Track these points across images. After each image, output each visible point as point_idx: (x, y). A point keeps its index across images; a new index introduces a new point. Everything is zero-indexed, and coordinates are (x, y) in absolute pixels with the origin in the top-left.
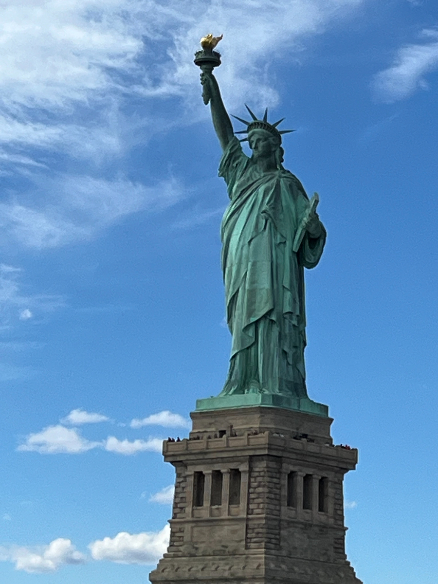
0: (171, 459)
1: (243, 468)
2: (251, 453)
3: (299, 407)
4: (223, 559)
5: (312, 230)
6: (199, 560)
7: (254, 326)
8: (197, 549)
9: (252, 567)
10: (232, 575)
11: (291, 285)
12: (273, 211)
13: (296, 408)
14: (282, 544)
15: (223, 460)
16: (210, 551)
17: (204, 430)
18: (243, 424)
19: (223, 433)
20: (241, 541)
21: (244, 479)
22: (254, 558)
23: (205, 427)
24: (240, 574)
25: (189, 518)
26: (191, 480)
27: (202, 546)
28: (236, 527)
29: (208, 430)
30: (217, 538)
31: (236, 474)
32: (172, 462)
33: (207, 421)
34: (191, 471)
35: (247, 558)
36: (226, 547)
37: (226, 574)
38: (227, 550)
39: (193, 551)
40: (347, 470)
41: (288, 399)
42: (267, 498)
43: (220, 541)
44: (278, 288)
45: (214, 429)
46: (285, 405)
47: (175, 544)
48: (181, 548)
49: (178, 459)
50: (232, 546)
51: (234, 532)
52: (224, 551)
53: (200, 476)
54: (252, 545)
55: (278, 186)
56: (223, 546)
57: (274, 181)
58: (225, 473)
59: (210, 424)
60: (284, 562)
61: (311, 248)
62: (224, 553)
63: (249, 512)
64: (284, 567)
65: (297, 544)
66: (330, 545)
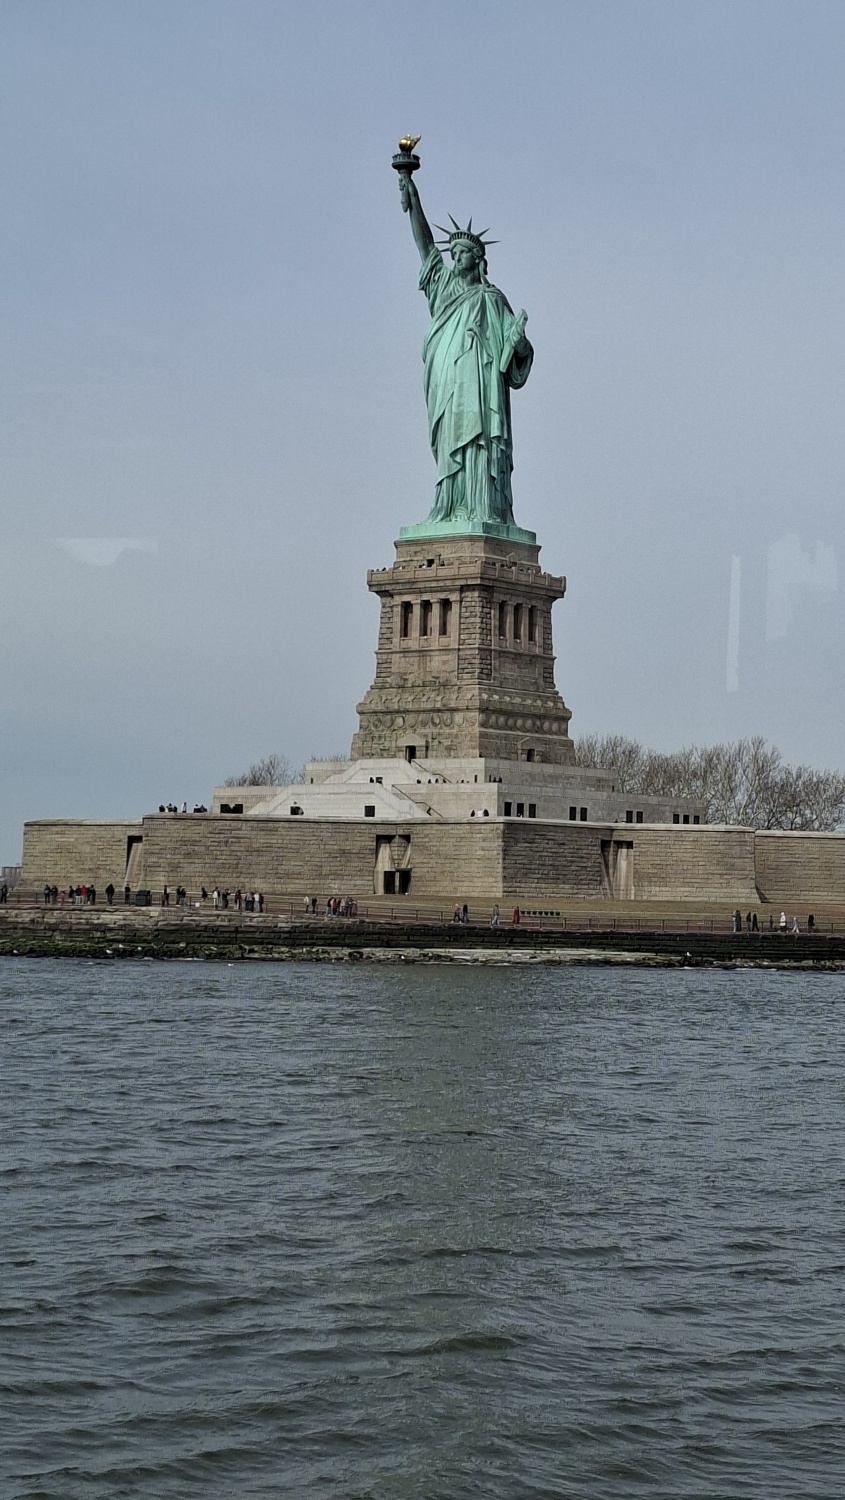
0: (376, 589)
1: (454, 597)
2: (463, 582)
3: (508, 534)
4: (434, 691)
5: (519, 349)
6: (409, 692)
7: (461, 450)
8: (406, 680)
9: (465, 698)
10: (444, 705)
11: (499, 408)
12: (479, 328)
13: (505, 536)
14: (493, 674)
15: (432, 590)
16: (420, 682)
17: (409, 559)
18: (453, 553)
20: (453, 672)
21: (455, 608)
22: (467, 689)
23: (411, 556)
24: (453, 705)
25: (397, 649)
26: (398, 610)
27: (411, 678)
28: (445, 658)
29: (415, 559)
30: (427, 669)
32: (376, 592)
33: (413, 549)
34: (398, 600)
35: (459, 689)
36: (437, 678)
37: (438, 705)
38: (438, 681)
39: (401, 683)
40: (556, 598)
41: (498, 526)
42: (479, 628)
43: (430, 672)
44: (486, 412)
45: (420, 558)
46: (495, 534)
47: (382, 675)
48: (388, 679)
49: (384, 589)
50: (443, 677)
51: (444, 663)
52: (435, 682)
53: (407, 607)
54: (465, 676)
55: (483, 301)
56: (433, 677)
57: (479, 296)
58: (435, 603)
59: (416, 552)
60: (496, 692)
61: (519, 368)
62: (435, 684)
63: (461, 642)
64: (496, 697)
65: (508, 673)
66: (540, 674)
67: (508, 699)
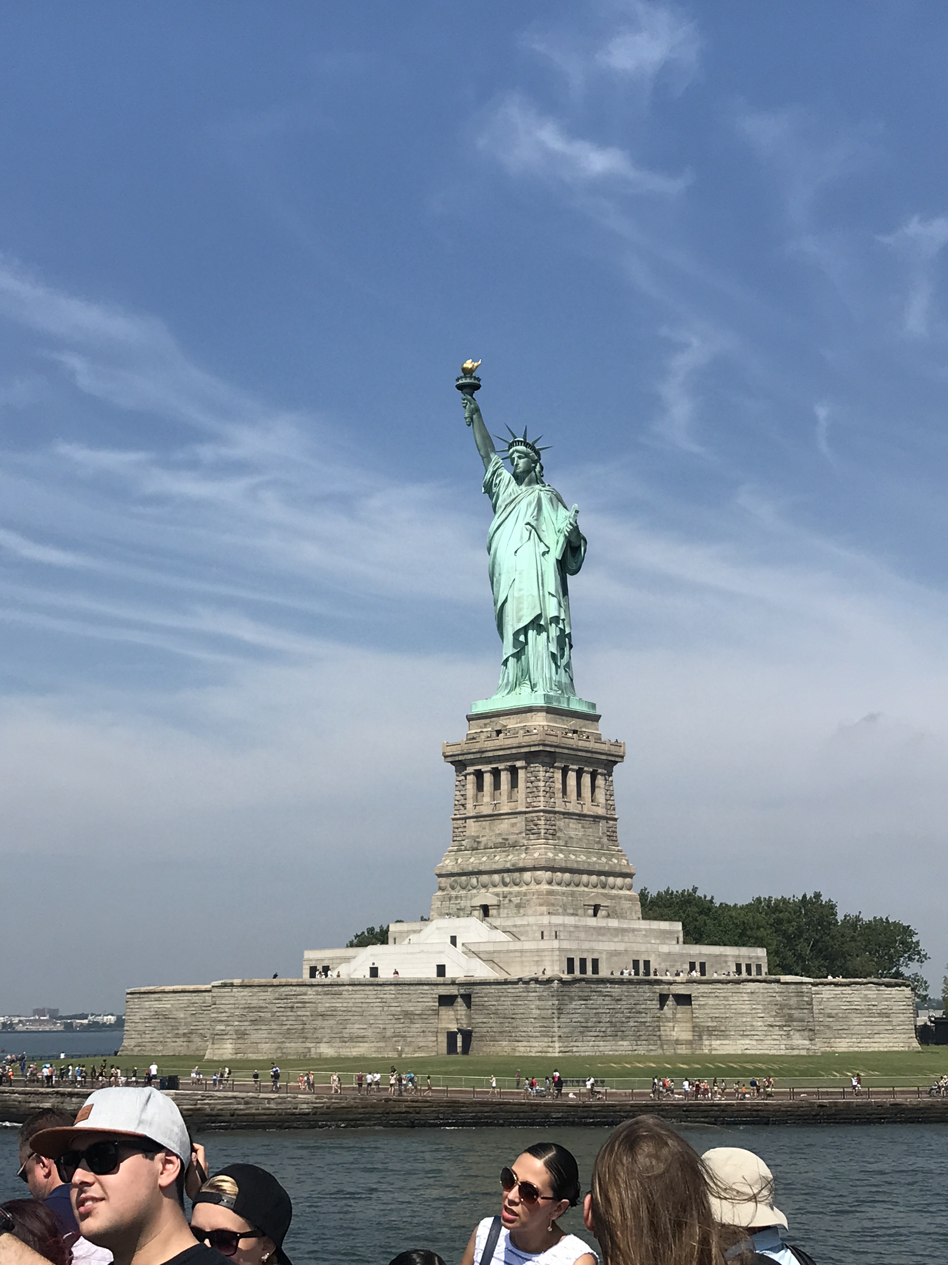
0: (450, 759)
1: (519, 764)
2: (526, 750)
3: (568, 704)
4: (504, 851)
5: (573, 539)
6: (482, 853)
7: (523, 632)
8: (479, 843)
9: (531, 857)
10: (513, 865)
11: (557, 591)
12: (536, 522)
13: (565, 705)
14: (558, 834)
15: (500, 759)
16: (492, 845)
17: (479, 731)
18: (517, 723)
19: (499, 732)
20: (520, 833)
21: (521, 774)
22: (534, 849)
23: (481, 728)
24: (521, 865)
25: (471, 815)
26: (471, 778)
27: (483, 840)
28: (514, 821)
29: (484, 730)
30: (498, 832)
31: (513, 771)
32: (451, 762)
33: (483, 721)
34: (470, 769)
35: (526, 849)
36: (507, 839)
37: (508, 865)
38: (507, 842)
39: (475, 845)
40: (616, 763)
41: (558, 698)
42: (544, 791)
43: (500, 834)
44: (544, 596)
45: (490, 729)
46: (555, 705)
47: (458, 839)
48: (463, 843)
49: (457, 758)
50: (512, 838)
51: (513, 825)
52: (505, 844)
53: (479, 775)
54: (532, 837)
55: (539, 500)
56: (503, 839)
57: (536, 494)
58: (503, 770)
59: (485, 725)
60: (561, 851)
61: (574, 557)
62: (507, 845)
63: (529, 805)
64: (561, 856)
65: (572, 833)
66: (603, 833)
67: (573, 857)
